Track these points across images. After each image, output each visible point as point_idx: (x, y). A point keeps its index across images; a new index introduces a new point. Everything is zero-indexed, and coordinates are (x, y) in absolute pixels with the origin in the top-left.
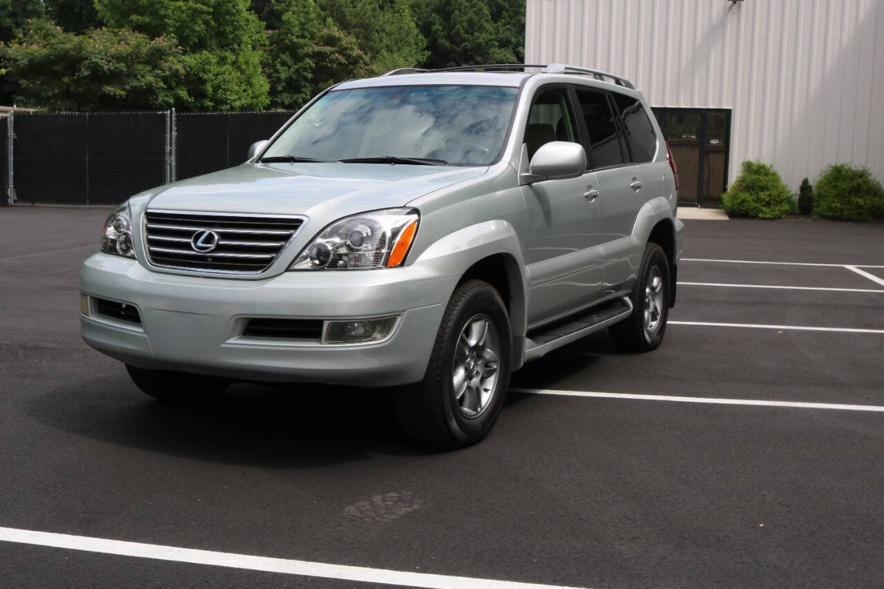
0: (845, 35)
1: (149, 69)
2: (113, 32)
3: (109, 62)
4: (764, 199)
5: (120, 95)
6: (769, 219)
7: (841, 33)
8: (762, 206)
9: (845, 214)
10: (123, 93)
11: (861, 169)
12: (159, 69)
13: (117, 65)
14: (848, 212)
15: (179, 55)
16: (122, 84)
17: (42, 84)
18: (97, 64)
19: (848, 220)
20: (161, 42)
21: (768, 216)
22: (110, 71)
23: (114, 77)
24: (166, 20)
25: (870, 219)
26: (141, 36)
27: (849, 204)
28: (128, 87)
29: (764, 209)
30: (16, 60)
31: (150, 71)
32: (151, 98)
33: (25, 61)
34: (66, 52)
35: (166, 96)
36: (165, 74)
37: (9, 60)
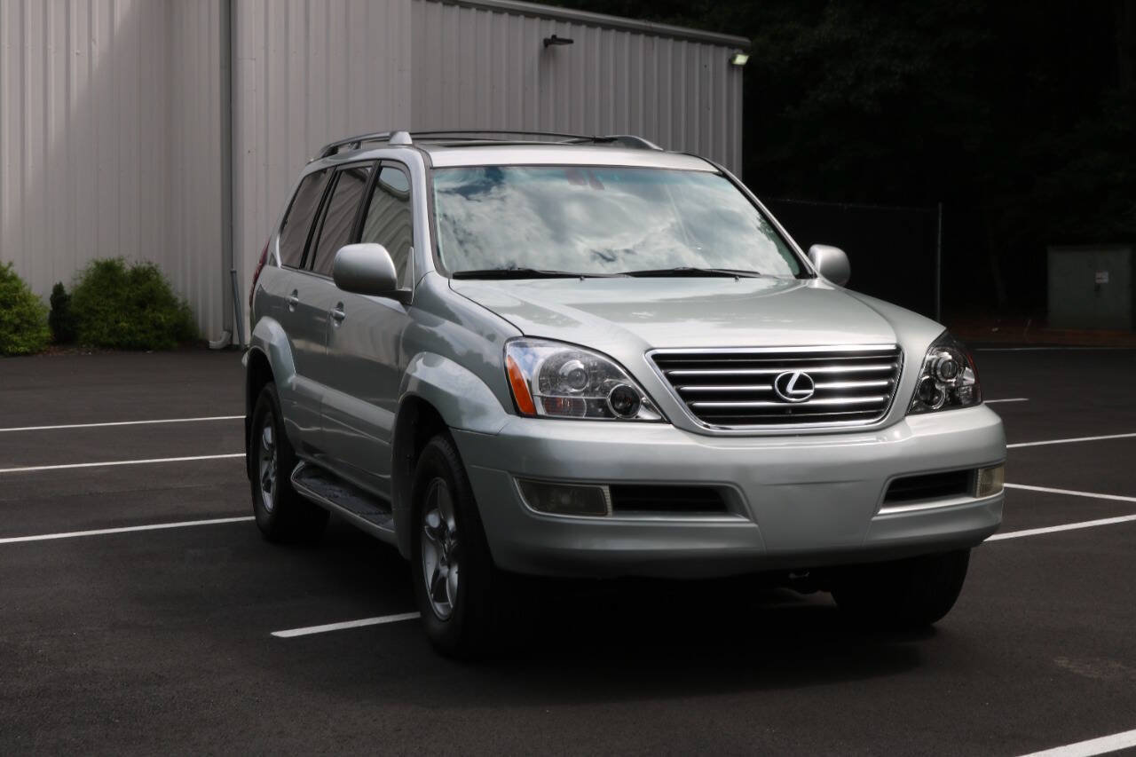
0: (96, 49)
4: (10, 322)
6: (26, 354)
7: (90, 48)
8: (11, 333)
9: (139, 339)
11: (147, 266)
14: (143, 335)
19: (144, 348)
21: (22, 349)
25: (175, 344)
27: (141, 323)
29: (15, 338)
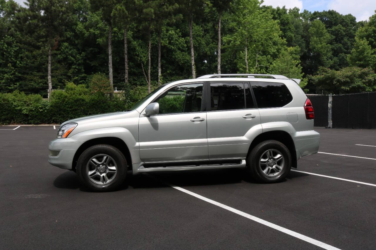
1: (360, 79)
2: (350, 68)
3: (344, 78)
5: (347, 89)
10: (348, 89)
12: (364, 80)
13: (346, 79)
15: (372, 74)
16: (349, 86)
17: (322, 87)
18: (339, 79)
20: (366, 70)
22: (344, 81)
23: (345, 83)
24: (369, 62)
26: (359, 68)
28: (351, 87)
30: (314, 80)
31: (361, 81)
32: (360, 90)
33: (317, 80)
34: (329, 76)
35: (370, 89)
36: (366, 81)
37: (312, 80)
